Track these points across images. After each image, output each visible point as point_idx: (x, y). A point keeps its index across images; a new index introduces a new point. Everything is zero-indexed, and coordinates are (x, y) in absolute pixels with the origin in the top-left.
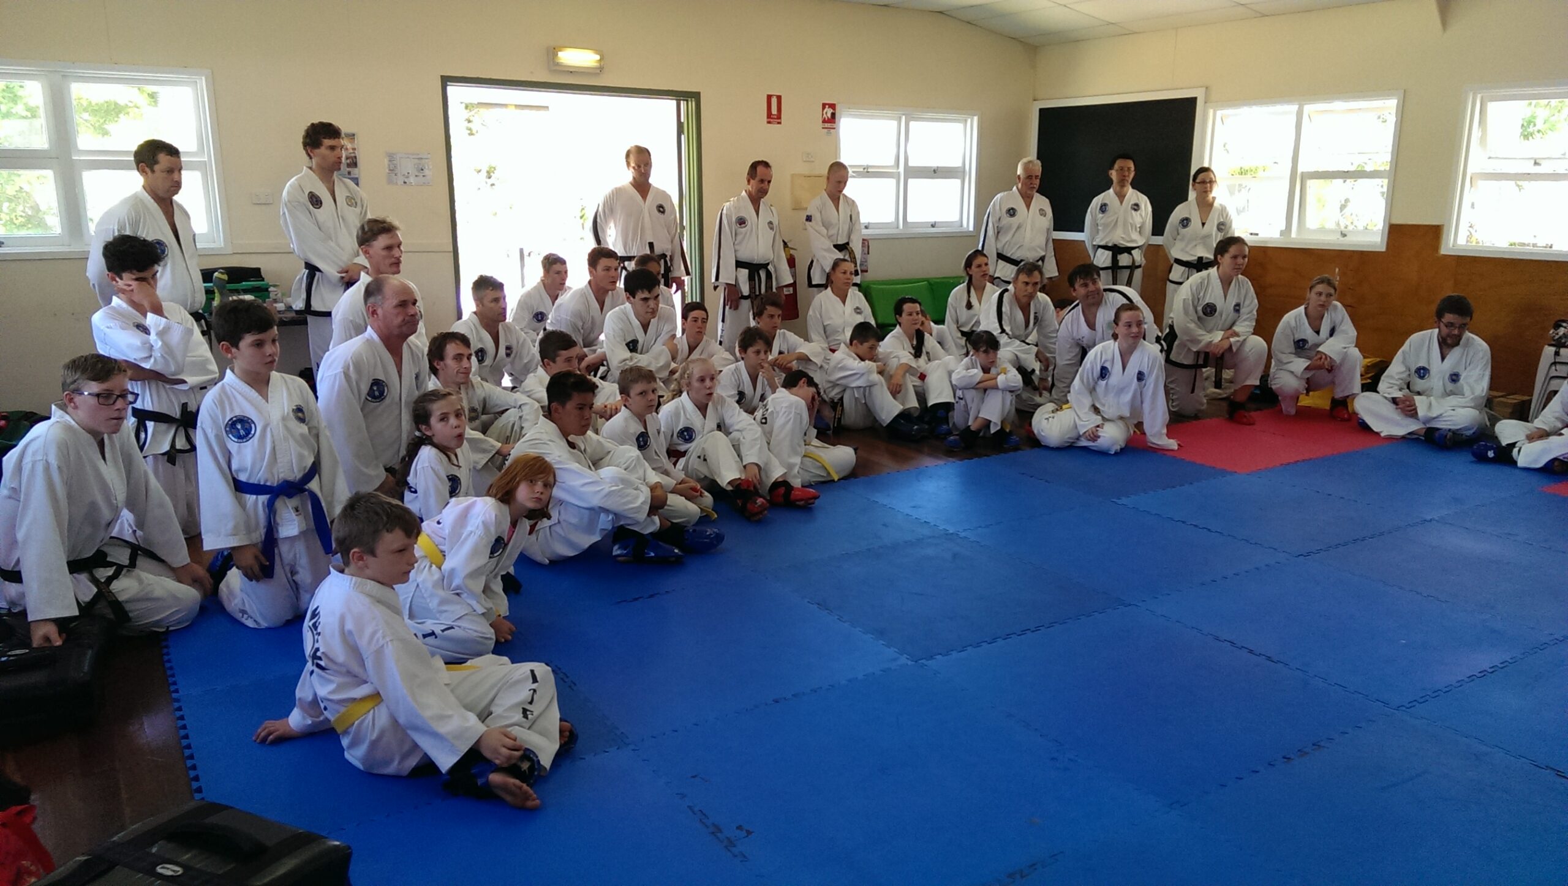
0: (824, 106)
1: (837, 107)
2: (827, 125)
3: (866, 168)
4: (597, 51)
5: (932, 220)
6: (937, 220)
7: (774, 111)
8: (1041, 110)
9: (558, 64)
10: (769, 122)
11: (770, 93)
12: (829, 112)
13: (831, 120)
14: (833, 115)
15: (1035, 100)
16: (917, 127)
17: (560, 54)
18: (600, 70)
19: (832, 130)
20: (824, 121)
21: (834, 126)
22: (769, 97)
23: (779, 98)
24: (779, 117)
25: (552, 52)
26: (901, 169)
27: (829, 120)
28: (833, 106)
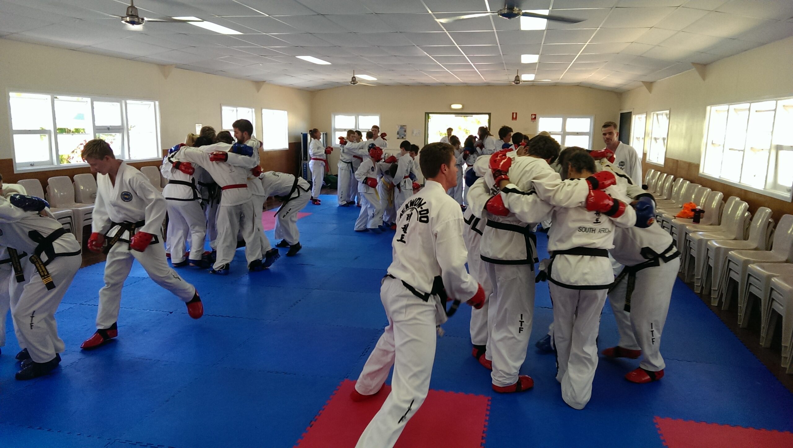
0: (532, 115)
1: (537, 115)
4: (461, 104)
7: (514, 117)
8: (621, 114)
9: (451, 108)
10: (512, 120)
12: (534, 117)
13: (534, 118)
14: (535, 118)
15: (620, 110)
16: (569, 121)
18: (462, 109)
19: (535, 122)
20: (532, 119)
21: (536, 120)
22: (513, 113)
23: (516, 113)
24: (516, 118)
25: (451, 105)
26: (562, 133)
27: (534, 119)
28: (535, 115)
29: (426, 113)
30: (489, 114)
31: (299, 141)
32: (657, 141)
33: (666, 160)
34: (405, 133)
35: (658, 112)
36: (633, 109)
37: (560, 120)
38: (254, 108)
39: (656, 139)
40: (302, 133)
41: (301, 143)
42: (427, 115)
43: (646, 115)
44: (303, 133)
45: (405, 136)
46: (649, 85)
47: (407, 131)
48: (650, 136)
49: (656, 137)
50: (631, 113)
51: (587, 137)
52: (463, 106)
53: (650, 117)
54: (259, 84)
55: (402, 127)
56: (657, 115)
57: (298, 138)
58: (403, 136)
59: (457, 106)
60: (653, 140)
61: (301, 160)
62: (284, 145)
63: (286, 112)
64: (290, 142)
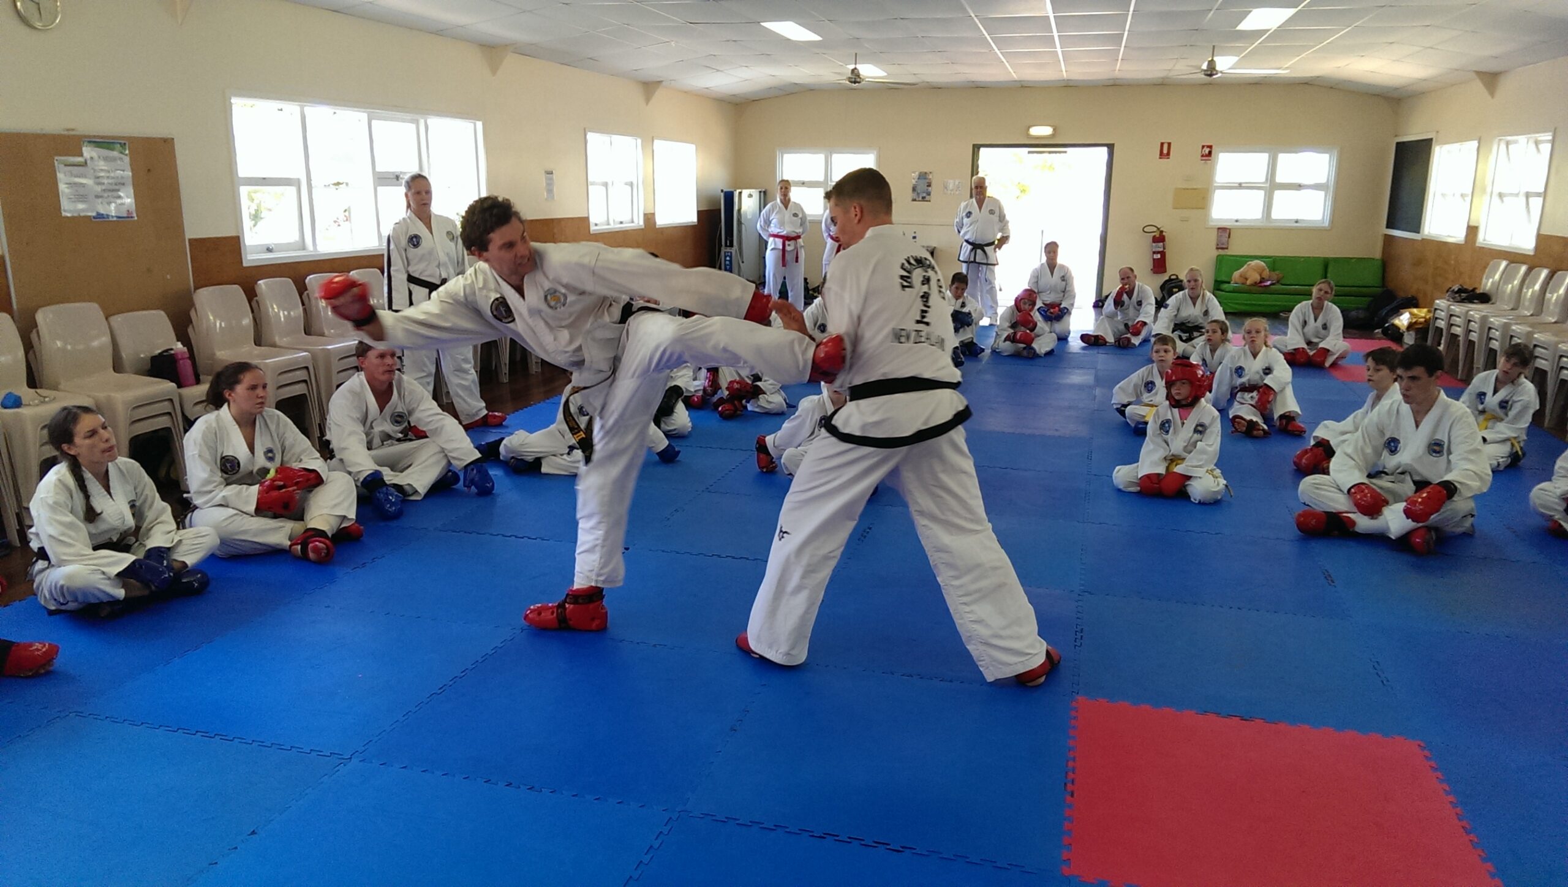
0: (1203, 147)
1: (1213, 148)
2: (1206, 158)
3: (1240, 184)
4: (1053, 126)
5: (1295, 218)
6: (1299, 218)
7: (1165, 151)
8: (1398, 144)
9: (1028, 134)
10: (1160, 158)
11: (1163, 141)
12: (1207, 150)
13: (1208, 154)
14: (1210, 153)
15: (1396, 136)
16: (1283, 158)
17: (1031, 130)
18: (1053, 136)
19: (1209, 161)
20: (1202, 156)
21: (1210, 158)
22: (1162, 144)
23: (1169, 144)
24: (1168, 154)
25: (1029, 127)
26: (1268, 185)
27: (1206, 156)
28: (1210, 147)
29: (974, 146)
30: (1111, 147)
31: (718, 208)
32: (1505, 199)
33: (1541, 238)
34: (930, 188)
35: (1509, 138)
36: (1438, 132)
37: (1263, 158)
38: (640, 137)
39: (1501, 195)
40: (722, 191)
41: (720, 210)
42: (976, 149)
43: (1479, 143)
44: (725, 190)
45: (929, 194)
46: (1490, 79)
47: (933, 184)
48: (1489, 190)
49: (1503, 191)
50: (1431, 140)
51: (1322, 194)
52: (1054, 130)
53: (1490, 151)
54: (649, 87)
55: (923, 176)
56: (1508, 144)
57: (714, 201)
58: (924, 195)
59: (1041, 131)
60: (1496, 198)
61: (720, 245)
62: (689, 215)
63: (693, 146)
64: (700, 209)
